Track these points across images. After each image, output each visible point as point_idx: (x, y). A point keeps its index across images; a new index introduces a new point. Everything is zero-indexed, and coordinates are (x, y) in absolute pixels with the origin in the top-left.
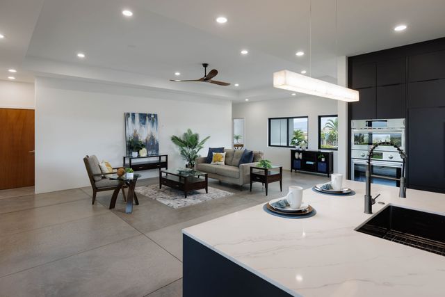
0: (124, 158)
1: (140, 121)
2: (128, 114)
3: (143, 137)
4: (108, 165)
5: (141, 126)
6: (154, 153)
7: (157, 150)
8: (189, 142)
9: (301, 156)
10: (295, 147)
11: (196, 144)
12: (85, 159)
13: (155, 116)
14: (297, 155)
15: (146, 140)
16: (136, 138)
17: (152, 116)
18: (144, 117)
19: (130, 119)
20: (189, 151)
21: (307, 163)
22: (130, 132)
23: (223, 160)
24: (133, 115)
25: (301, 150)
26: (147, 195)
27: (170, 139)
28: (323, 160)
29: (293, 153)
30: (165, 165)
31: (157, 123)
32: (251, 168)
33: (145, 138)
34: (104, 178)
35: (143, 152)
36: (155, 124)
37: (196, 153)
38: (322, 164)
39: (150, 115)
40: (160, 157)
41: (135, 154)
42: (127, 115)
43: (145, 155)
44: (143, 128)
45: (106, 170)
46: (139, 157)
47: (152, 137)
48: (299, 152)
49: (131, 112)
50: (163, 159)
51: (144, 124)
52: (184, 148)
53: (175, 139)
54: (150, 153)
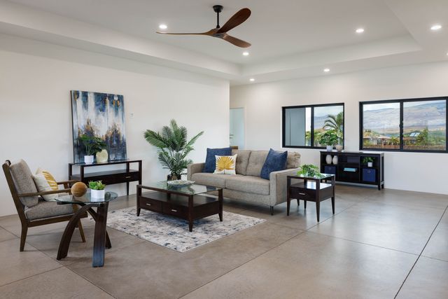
0: (70, 166)
1: (96, 105)
2: (77, 93)
3: (102, 132)
4: (49, 177)
5: (98, 114)
6: (119, 158)
7: (124, 153)
8: (172, 141)
9: (335, 160)
10: (325, 148)
11: (183, 144)
12: (5, 167)
13: (121, 98)
14: (329, 159)
15: (107, 138)
16: (90, 132)
17: (116, 98)
18: (102, 99)
19: (80, 102)
20: (172, 154)
21: (346, 169)
22: (80, 123)
23: (233, 166)
24: (85, 94)
25: (335, 151)
26: (119, 228)
27: (143, 135)
28: (370, 165)
29: (323, 156)
30: (137, 176)
31: (123, 110)
32: (289, 178)
33: (104, 134)
34: (42, 200)
35: (103, 156)
36: (120, 110)
37: (183, 157)
38: (369, 171)
39: (111, 97)
40: (128, 163)
41: (88, 159)
42: (75, 95)
43: (105, 160)
44: (101, 116)
45: (46, 186)
46: (95, 164)
47: (116, 131)
48: (333, 155)
49: (81, 89)
50: (134, 167)
51: (103, 110)
52: (166, 150)
53: (151, 136)
54: (112, 158)
